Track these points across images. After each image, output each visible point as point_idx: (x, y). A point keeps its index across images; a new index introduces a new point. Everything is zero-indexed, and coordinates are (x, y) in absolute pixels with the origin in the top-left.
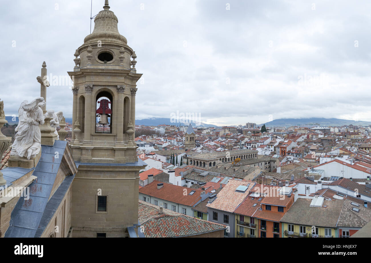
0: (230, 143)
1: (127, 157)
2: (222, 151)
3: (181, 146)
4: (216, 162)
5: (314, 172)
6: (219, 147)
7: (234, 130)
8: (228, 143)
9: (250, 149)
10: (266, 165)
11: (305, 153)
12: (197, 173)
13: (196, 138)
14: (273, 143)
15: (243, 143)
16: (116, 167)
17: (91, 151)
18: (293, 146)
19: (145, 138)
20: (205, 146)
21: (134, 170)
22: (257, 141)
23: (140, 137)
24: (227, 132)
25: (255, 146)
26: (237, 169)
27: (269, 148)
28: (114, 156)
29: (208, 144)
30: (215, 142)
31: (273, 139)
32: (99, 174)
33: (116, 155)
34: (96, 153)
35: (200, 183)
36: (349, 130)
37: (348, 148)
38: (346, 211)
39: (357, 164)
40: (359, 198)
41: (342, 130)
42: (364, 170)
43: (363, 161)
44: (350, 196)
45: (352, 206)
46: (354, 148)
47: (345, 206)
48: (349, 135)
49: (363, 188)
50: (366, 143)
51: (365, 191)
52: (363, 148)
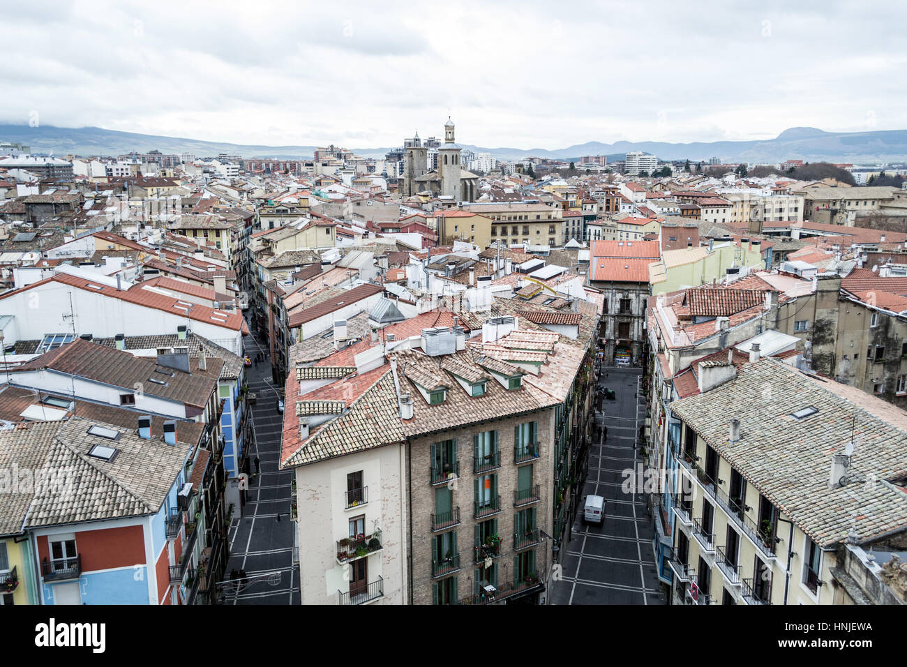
36: (143, 170)
37: (129, 231)
38: (63, 463)
39: (147, 287)
40: (131, 406)
41: (117, 170)
42: (168, 307)
43: (178, 272)
44: (96, 403)
45: (89, 439)
46: (152, 230)
47: (62, 444)
48: (140, 188)
49: (147, 369)
50: (198, 213)
51: (152, 380)
52: (184, 230)
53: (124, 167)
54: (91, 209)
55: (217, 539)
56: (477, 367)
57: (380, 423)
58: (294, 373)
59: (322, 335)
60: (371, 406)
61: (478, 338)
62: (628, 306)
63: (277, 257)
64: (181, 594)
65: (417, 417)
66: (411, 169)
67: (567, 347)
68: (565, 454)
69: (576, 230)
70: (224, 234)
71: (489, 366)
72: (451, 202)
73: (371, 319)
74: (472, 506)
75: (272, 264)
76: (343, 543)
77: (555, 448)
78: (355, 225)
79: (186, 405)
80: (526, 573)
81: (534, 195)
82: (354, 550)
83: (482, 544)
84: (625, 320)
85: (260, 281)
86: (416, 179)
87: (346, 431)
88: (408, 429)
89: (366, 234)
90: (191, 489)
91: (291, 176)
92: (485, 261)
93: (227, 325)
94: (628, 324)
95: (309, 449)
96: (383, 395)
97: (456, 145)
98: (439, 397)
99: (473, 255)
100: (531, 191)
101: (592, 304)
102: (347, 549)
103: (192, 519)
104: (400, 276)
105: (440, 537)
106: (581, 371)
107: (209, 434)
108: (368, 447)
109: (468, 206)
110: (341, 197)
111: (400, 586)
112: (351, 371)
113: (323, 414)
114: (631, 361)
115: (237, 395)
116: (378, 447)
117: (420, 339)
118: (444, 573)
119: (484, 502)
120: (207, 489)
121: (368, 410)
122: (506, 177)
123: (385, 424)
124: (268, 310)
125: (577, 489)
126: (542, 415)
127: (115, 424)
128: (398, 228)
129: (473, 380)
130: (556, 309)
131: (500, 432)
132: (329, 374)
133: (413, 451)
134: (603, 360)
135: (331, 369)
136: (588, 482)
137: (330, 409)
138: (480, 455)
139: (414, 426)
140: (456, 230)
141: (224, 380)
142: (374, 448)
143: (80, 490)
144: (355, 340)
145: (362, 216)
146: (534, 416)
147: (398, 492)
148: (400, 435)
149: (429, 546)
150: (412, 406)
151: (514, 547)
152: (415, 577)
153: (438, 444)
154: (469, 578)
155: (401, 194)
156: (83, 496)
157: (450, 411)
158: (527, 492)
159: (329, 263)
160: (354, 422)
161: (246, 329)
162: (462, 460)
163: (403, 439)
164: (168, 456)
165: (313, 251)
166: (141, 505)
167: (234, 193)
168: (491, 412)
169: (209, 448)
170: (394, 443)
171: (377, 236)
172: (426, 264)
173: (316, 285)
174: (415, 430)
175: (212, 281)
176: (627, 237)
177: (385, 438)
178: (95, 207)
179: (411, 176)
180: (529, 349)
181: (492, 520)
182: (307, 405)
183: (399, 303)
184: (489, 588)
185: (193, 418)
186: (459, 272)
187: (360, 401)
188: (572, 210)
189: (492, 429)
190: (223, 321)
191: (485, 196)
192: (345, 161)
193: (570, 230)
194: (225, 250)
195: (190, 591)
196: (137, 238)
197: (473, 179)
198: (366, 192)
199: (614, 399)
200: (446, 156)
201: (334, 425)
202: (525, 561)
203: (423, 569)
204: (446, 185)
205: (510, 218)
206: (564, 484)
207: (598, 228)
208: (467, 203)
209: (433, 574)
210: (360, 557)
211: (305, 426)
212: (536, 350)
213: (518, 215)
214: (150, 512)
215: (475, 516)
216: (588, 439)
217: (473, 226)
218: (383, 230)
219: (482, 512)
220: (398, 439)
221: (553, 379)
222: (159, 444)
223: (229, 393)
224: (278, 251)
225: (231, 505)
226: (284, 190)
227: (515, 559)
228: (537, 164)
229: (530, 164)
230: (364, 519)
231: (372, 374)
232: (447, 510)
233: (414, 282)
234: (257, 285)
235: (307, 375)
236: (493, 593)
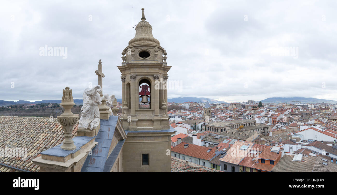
0: (236, 114)
1: (163, 126)
2: (230, 120)
3: (201, 117)
4: (226, 128)
5: (296, 136)
6: (229, 118)
7: (239, 105)
8: (234, 115)
9: (250, 119)
10: (262, 131)
11: (290, 122)
12: (213, 136)
13: (212, 111)
14: (267, 115)
15: (245, 114)
16: (154, 133)
17: (136, 122)
18: (281, 117)
19: (175, 111)
20: (218, 117)
21: (167, 135)
22: (256, 113)
23: (171, 111)
24: (234, 107)
25: (254, 117)
26: (241, 133)
27: (264, 118)
28: (153, 125)
29: (221, 115)
30: (225, 114)
31: (267, 112)
32: (142, 139)
33: (154, 124)
34: (140, 123)
35: (215, 144)
38: (318, 165)
40: (328, 155)
42: (332, 136)
45: (322, 161)
47: (317, 161)
49: (330, 148)
51: (332, 151)
178: (314, 114)
222: (335, 164)
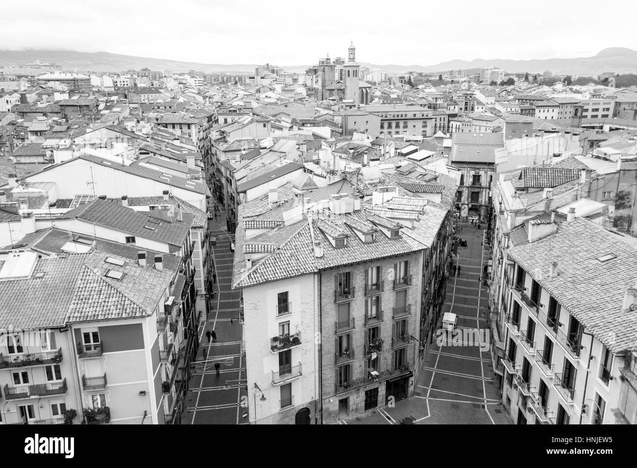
36: (138, 82)
37: (130, 125)
38: (90, 281)
39: (142, 164)
40: (133, 244)
41: (120, 82)
42: (157, 178)
43: (163, 154)
44: (110, 242)
45: (106, 266)
46: (144, 124)
47: (88, 269)
48: (136, 95)
49: (143, 219)
50: (175, 112)
51: (146, 227)
52: (166, 124)
53: (125, 80)
54: (103, 110)
55: (191, 334)
56: (368, 222)
57: (300, 260)
58: (241, 224)
59: (260, 198)
60: (294, 248)
61: (370, 202)
62: (479, 180)
63: (230, 143)
64: (167, 369)
65: (326, 256)
66: (324, 81)
67: (433, 209)
68: (430, 284)
69: (442, 125)
70: (193, 127)
71: (377, 222)
72: (352, 104)
73: (294, 187)
74: (363, 317)
75: (226, 148)
76: (275, 339)
77: (422, 279)
78: (284, 121)
79: (170, 245)
80: (400, 364)
81: (412, 99)
82: (282, 345)
83: (370, 343)
84: (476, 190)
85: (218, 160)
86: (327, 88)
87: (277, 265)
88: (319, 264)
89: (291, 128)
90: (173, 301)
91: (239, 86)
92: (376, 147)
93: (196, 191)
94: (478, 193)
95: (252, 276)
96: (303, 240)
97: (356, 63)
98: (341, 243)
99: (367, 143)
100: (410, 96)
101: (452, 178)
102: (277, 344)
103: (174, 321)
104: (315, 158)
105: (341, 338)
106: (443, 226)
107: (185, 264)
108: (292, 275)
109: (364, 107)
110: (274, 101)
111: (314, 370)
112: (281, 223)
113: (261, 252)
114: (479, 219)
115: (203, 238)
116: (298, 276)
117: (328, 202)
118: (344, 361)
119: (371, 315)
120: (184, 301)
121: (292, 250)
122: (392, 86)
123: (303, 260)
124: (224, 181)
125: (438, 308)
126: (414, 256)
127: (123, 256)
128: (314, 124)
129: (366, 231)
130: (426, 181)
131: (384, 268)
132: (265, 225)
133: (322, 279)
134: (459, 218)
135: (267, 222)
136: (445, 303)
137: (266, 249)
138: (370, 283)
139: (323, 262)
140: (355, 125)
141: (195, 228)
142: (295, 276)
143: (101, 299)
144: (284, 202)
145: (289, 115)
146: (407, 257)
147: (312, 307)
148: (314, 268)
149: (333, 343)
150: (322, 248)
151: (392, 346)
152: (323, 364)
153: (340, 275)
154: (360, 366)
155: (316, 99)
156: (103, 303)
157: (349, 252)
158: (402, 309)
159: (265, 148)
160: (282, 258)
161: (209, 194)
162: (356, 286)
163: (316, 271)
164: (158, 278)
165: (254, 139)
166: (141, 310)
167: (200, 99)
168: (378, 253)
169: (185, 274)
170: (310, 273)
171: (299, 129)
172: (334, 149)
173: (257, 163)
174: (324, 265)
175: (186, 160)
176: (480, 130)
177: (304, 270)
178: (107, 108)
179: (323, 86)
180: (406, 210)
181: (377, 328)
182: (251, 246)
183: (314, 176)
184: (374, 373)
185: (174, 253)
186: (357, 154)
187: (286, 244)
188: (439, 110)
189: (378, 265)
190: (193, 187)
191: (376, 100)
192: (277, 75)
193: (438, 125)
194: (194, 138)
195: (173, 367)
196: (134, 130)
197: (368, 87)
198: (291, 97)
199: (466, 246)
200: (349, 71)
201: (269, 260)
202: (400, 356)
203: (329, 358)
204: (348, 92)
205: (394, 116)
206: (429, 304)
207: (458, 123)
208: (363, 105)
209: (336, 362)
210: (286, 349)
211: (249, 260)
212: (410, 210)
213: (400, 114)
214: (147, 315)
215: (365, 325)
216: (447, 274)
217: (367, 122)
218: (303, 125)
219: (370, 322)
220: (313, 271)
221: (422, 231)
222: (151, 270)
223: (198, 237)
224: (230, 139)
225: (200, 312)
226: (235, 96)
227: (393, 354)
228: (415, 76)
229: (410, 77)
230: (289, 324)
231: (295, 226)
232: (346, 319)
233: (325, 162)
234: (216, 163)
235: (250, 225)
236: (377, 376)
